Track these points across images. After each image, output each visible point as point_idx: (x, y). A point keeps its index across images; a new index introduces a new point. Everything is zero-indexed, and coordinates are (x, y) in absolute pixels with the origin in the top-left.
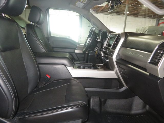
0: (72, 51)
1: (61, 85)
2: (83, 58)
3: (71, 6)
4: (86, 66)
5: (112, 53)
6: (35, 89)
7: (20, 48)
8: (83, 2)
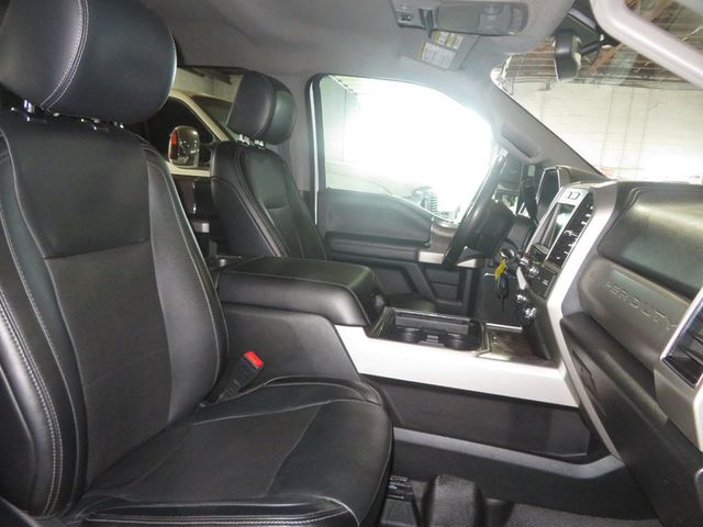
0: (408, 252)
1: (298, 405)
2: (456, 288)
3: (406, 61)
4: (434, 331)
5: (545, 282)
6: (202, 405)
7: (148, 239)
8: (449, 45)
